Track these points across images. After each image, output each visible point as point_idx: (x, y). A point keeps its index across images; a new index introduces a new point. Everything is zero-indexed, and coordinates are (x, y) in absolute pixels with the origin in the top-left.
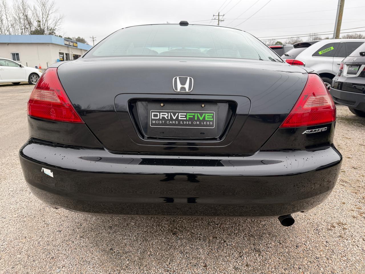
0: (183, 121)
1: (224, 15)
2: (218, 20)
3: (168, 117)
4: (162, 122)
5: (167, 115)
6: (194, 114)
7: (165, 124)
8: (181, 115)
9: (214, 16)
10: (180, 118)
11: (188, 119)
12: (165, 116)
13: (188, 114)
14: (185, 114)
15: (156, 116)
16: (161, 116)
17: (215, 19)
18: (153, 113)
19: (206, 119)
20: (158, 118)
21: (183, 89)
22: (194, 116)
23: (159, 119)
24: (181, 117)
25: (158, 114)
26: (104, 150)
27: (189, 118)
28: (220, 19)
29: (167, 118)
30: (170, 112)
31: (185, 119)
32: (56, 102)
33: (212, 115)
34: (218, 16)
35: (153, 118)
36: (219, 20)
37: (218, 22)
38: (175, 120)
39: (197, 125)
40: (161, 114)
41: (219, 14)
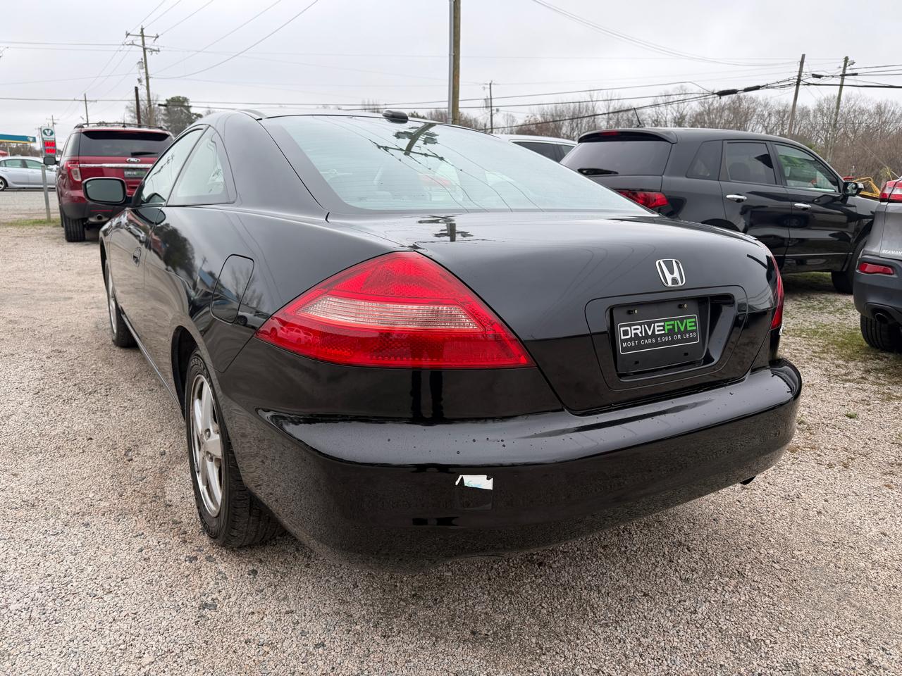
0: (661, 336)
1: (158, 37)
2: (142, 49)
3: (641, 332)
4: (635, 343)
5: (640, 330)
6: (672, 322)
7: (639, 347)
8: (658, 326)
9: (128, 35)
10: (657, 333)
11: (666, 332)
12: (638, 332)
13: (666, 323)
14: (663, 324)
15: (626, 333)
16: (633, 332)
17: (133, 44)
18: (622, 329)
19: (689, 329)
20: (629, 337)
21: (674, 280)
22: (673, 325)
23: (631, 339)
24: (658, 331)
25: (628, 328)
26: (564, 410)
27: (668, 330)
28: (146, 46)
29: (640, 335)
30: (644, 324)
31: (663, 332)
32: (454, 327)
33: (694, 320)
34: (140, 38)
35: (623, 337)
36: (145, 49)
37: (142, 53)
38: (651, 337)
39: (678, 341)
40: (633, 328)
41: (142, 32)
